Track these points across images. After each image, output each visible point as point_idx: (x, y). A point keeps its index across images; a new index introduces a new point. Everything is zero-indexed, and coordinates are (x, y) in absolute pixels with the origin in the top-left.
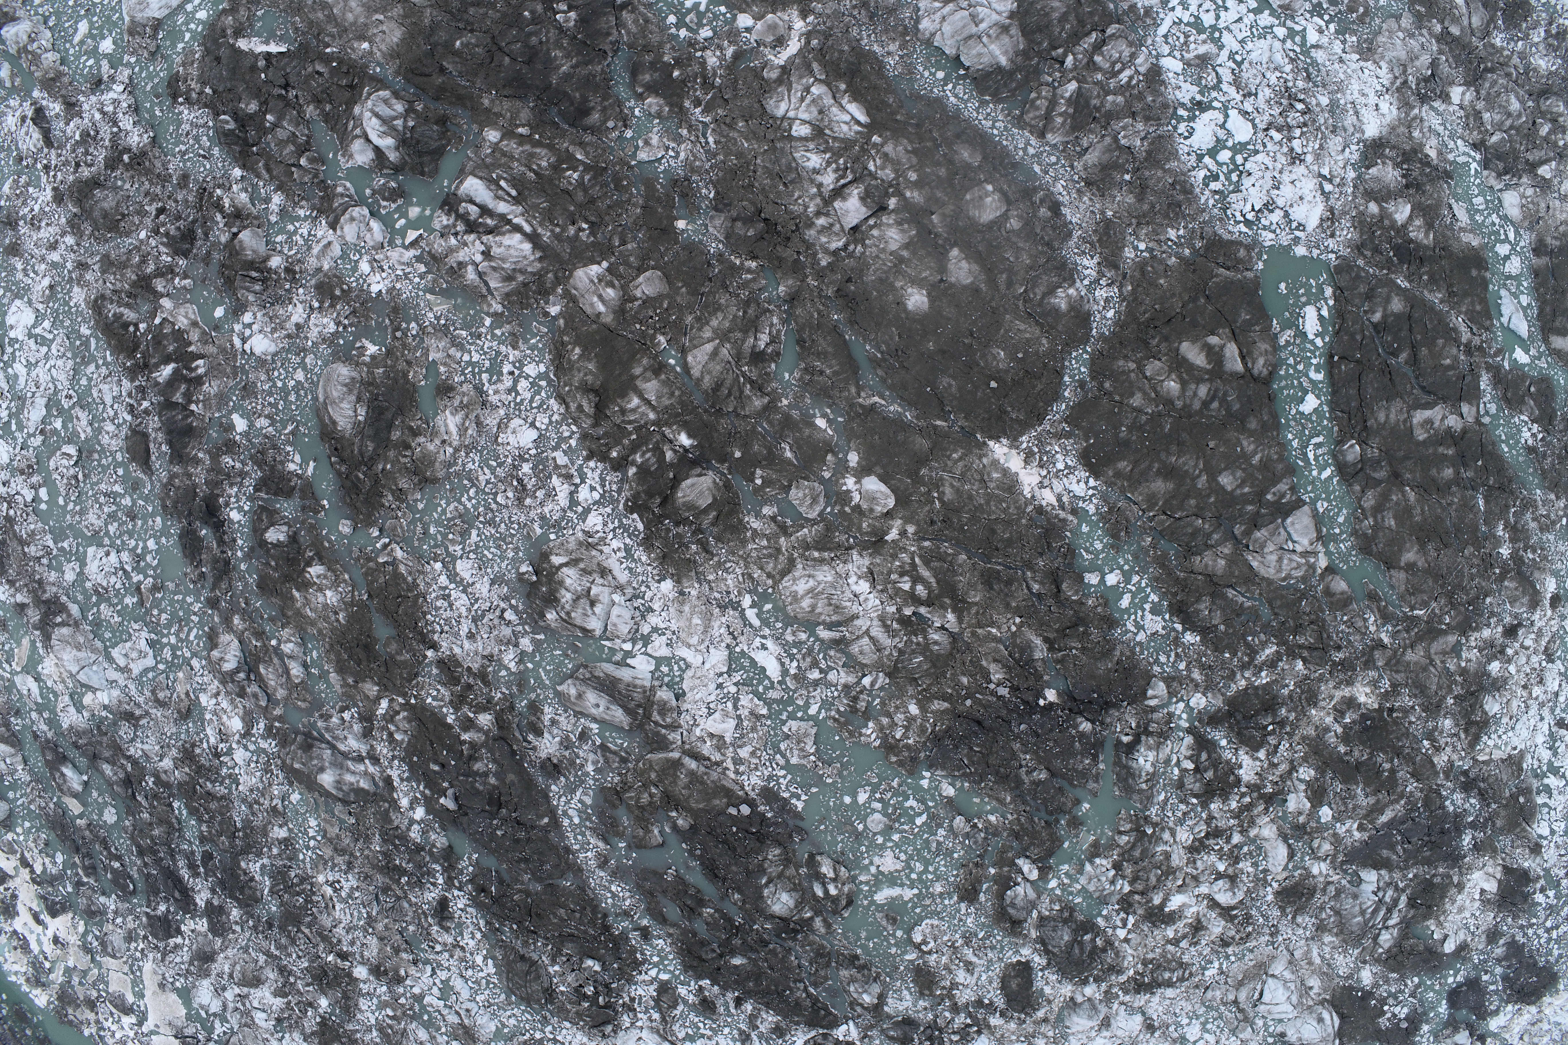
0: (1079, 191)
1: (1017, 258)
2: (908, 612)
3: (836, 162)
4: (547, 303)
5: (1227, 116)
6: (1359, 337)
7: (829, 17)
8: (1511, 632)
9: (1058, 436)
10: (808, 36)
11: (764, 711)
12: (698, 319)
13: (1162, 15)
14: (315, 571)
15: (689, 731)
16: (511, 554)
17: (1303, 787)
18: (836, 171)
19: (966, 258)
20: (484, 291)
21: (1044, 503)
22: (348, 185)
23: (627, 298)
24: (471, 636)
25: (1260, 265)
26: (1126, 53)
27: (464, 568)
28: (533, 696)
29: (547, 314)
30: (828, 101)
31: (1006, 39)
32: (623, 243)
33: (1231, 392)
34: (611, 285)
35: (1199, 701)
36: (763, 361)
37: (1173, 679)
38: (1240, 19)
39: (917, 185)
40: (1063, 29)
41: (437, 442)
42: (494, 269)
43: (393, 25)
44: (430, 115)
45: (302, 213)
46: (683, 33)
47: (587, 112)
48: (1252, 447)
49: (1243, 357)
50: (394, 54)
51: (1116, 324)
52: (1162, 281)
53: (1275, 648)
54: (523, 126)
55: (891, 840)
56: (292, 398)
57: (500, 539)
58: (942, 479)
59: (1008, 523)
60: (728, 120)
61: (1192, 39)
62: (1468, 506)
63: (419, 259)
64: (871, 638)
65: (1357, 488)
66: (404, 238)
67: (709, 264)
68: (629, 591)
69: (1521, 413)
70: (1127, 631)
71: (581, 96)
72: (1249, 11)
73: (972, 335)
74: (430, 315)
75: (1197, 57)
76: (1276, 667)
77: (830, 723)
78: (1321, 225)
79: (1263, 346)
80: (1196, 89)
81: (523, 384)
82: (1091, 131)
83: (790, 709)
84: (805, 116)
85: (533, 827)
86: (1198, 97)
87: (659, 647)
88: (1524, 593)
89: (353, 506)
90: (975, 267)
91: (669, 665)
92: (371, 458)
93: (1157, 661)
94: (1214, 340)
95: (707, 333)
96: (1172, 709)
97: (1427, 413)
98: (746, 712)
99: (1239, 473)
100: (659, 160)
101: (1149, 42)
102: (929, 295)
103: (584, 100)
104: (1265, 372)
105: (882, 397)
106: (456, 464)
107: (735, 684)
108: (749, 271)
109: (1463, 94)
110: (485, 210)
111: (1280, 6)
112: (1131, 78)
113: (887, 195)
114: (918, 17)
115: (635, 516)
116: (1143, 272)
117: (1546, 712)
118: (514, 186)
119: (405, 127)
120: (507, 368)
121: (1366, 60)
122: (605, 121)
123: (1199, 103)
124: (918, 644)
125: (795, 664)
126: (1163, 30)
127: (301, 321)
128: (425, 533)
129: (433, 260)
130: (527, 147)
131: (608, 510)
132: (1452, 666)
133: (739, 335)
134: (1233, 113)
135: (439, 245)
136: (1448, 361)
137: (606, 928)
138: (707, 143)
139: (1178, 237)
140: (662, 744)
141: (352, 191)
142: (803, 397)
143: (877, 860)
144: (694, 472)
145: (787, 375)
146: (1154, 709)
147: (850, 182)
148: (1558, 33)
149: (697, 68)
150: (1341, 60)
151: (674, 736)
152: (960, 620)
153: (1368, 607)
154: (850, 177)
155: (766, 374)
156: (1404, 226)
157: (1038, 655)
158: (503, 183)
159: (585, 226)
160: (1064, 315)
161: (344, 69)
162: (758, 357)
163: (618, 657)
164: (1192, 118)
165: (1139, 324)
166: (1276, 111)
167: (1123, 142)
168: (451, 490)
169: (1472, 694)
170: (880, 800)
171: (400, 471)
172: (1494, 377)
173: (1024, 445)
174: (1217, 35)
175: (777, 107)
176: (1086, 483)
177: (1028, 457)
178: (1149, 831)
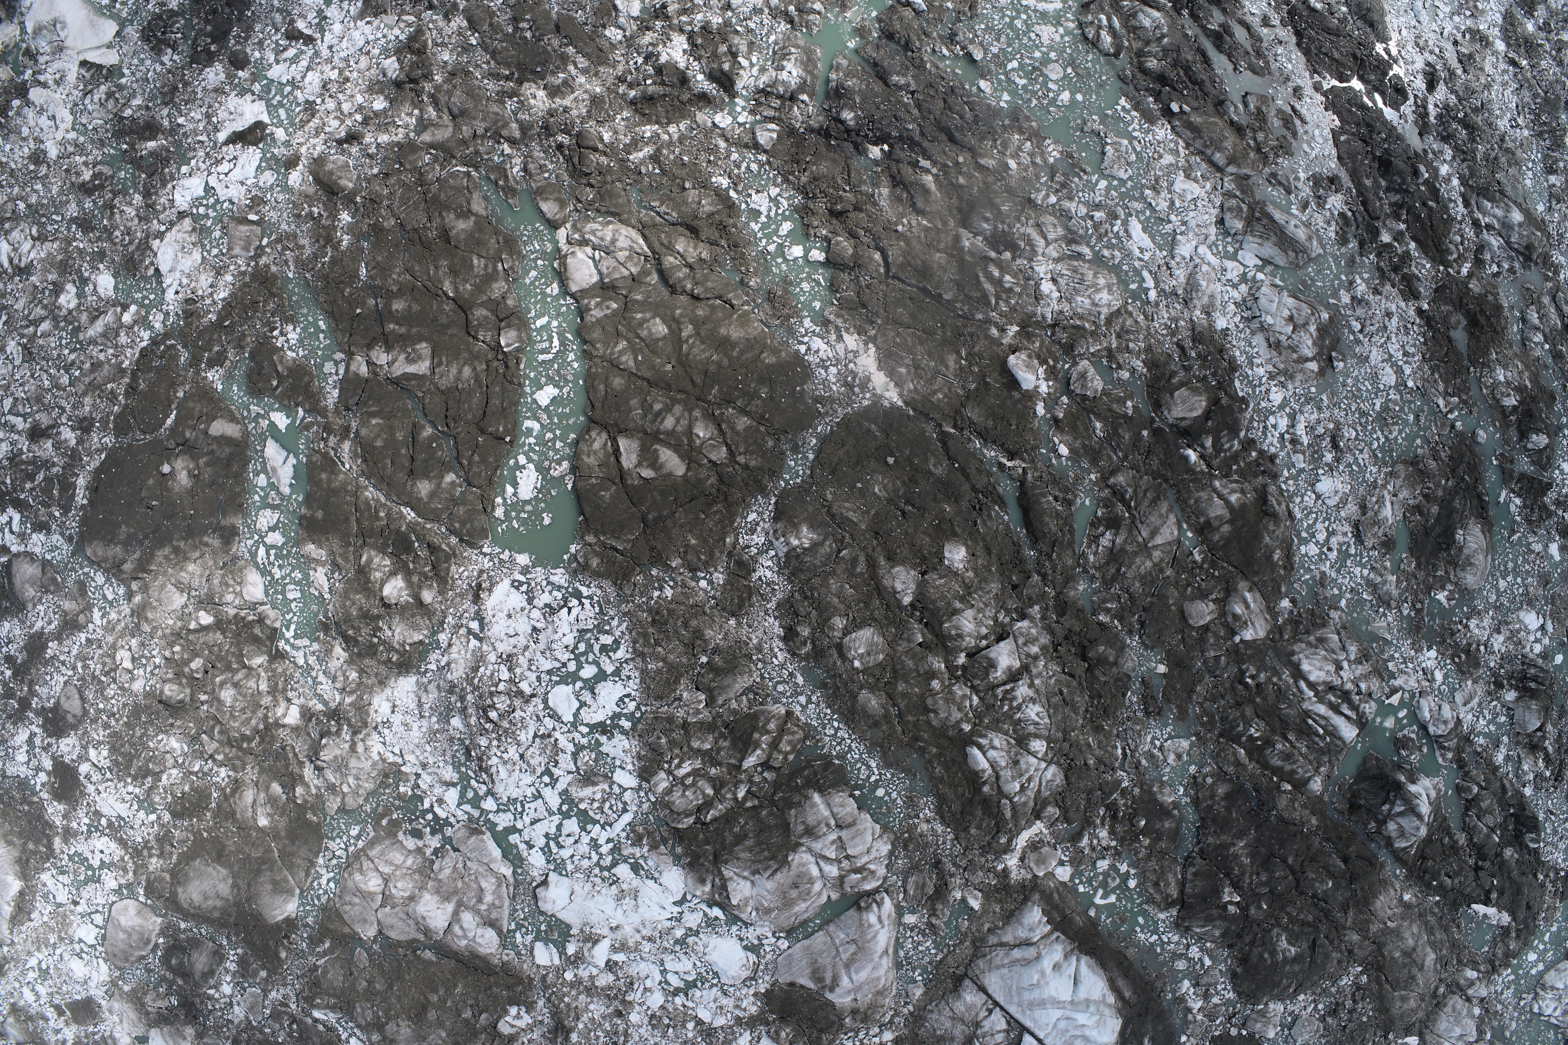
0: (759, 649)
1: (842, 587)
2: (1007, 255)
3: (1011, 708)
4: (1291, 612)
5: (576, 715)
6: (476, 458)
7: (982, 867)
8: (352, 137)
9: (831, 400)
10: (1008, 849)
11: (1147, 192)
12: (1161, 571)
13: (624, 835)
14: (1511, 401)
15: (1215, 188)
16: (1349, 381)
17: (622, 20)
18: (1014, 698)
19: (896, 592)
20: (1343, 633)
21: (856, 336)
22: (1440, 760)
23: (1222, 603)
24: (1389, 315)
25: (573, 549)
26: (677, 794)
27: (1389, 377)
28: (1343, 250)
29: (1293, 601)
30: (1006, 774)
31: (811, 820)
32: (1216, 659)
33: (637, 418)
34: (1236, 617)
35: (723, 120)
36: (1107, 519)
37: (746, 146)
38: (532, 824)
39: (932, 675)
40: (742, 827)
41: (1401, 496)
42: (1333, 652)
43: (1381, 914)
44: (1365, 816)
45: (1481, 740)
46: (1124, 868)
47: (1228, 796)
48: (624, 359)
49: (617, 452)
50: (1385, 884)
51: (749, 506)
52: (693, 542)
53: (631, 157)
54: (1285, 792)
55: (1043, 53)
56: (1510, 565)
57: (1356, 397)
58: (956, 376)
59: (897, 323)
60: (1102, 768)
61: (596, 805)
62: (380, 269)
63: (1393, 676)
64: (1045, 238)
65: (510, 302)
66: (1402, 698)
67: (1142, 624)
68: (1255, 325)
69: (294, 360)
70: (788, 199)
71: (1230, 813)
72: (520, 831)
73: (904, 513)
74: (1390, 619)
75: (595, 784)
76: (633, 138)
77: (1089, 169)
78: (492, 585)
79: (591, 461)
80: (604, 749)
81: (1321, 537)
82: (734, 712)
83: (1123, 190)
84: (1033, 760)
85: (1353, 134)
86: (603, 739)
87: (1234, 270)
88: (331, 173)
89: (1473, 454)
90: (887, 582)
91: (1226, 252)
92: (1457, 492)
93: (761, 165)
94: (647, 473)
95: (1157, 554)
96: (750, 118)
97: (411, 369)
98: (1163, 195)
99: (644, 333)
100: (1170, 737)
101: (646, 806)
102: (941, 559)
103: (1228, 809)
104: (594, 434)
105: (1001, 466)
106: (1386, 474)
107: (1170, 222)
108: (1108, 611)
109: (284, 716)
110: (1336, 709)
111: (483, 833)
112: (679, 766)
113: (964, 667)
114: (890, 858)
115: (1241, 394)
116: (711, 555)
117: (325, 53)
118: (1310, 727)
119: (1393, 804)
120: (1333, 555)
121: (395, 764)
122: (1213, 784)
123: (604, 732)
124: (1003, 223)
125: (1116, 229)
126: (627, 818)
127: (1496, 636)
128: (1417, 417)
129: (1381, 672)
130: (1288, 768)
131: (1263, 404)
132: (431, 112)
133: (1128, 548)
134: (568, 717)
135: (1375, 685)
136: (374, 422)
137: (1298, 34)
138: (1123, 749)
139: (661, 589)
140: (1242, 180)
141: (1438, 753)
142: (1077, 478)
143: (1058, 38)
144: (1188, 422)
145: (1087, 503)
146: (771, 120)
147: (998, 686)
148: (144, 777)
149: (1119, 828)
150: (424, 766)
151: (1229, 185)
152: (957, 239)
153: (517, 183)
154: (1000, 691)
155: (1106, 506)
156: (393, 574)
157: (885, 191)
158: (1321, 731)
159: (1249, 680)
160: (804, 520)
161: (1427, 877)
162: (1113, 523)
163: (1269, 269)
164: (616, 716)
165: (726, 500)
166: (518, 714)
167: (703, 697)
168: (1392, 450)
169: (412, 81)
170: (1049, 90)
171: (1434, 476)
172: (319, 401)
173: (868, 395)
174: (565, 808)
175: (1054, 775)
176: (809, 349)
177: (865, 383)
178: (791, 8)
